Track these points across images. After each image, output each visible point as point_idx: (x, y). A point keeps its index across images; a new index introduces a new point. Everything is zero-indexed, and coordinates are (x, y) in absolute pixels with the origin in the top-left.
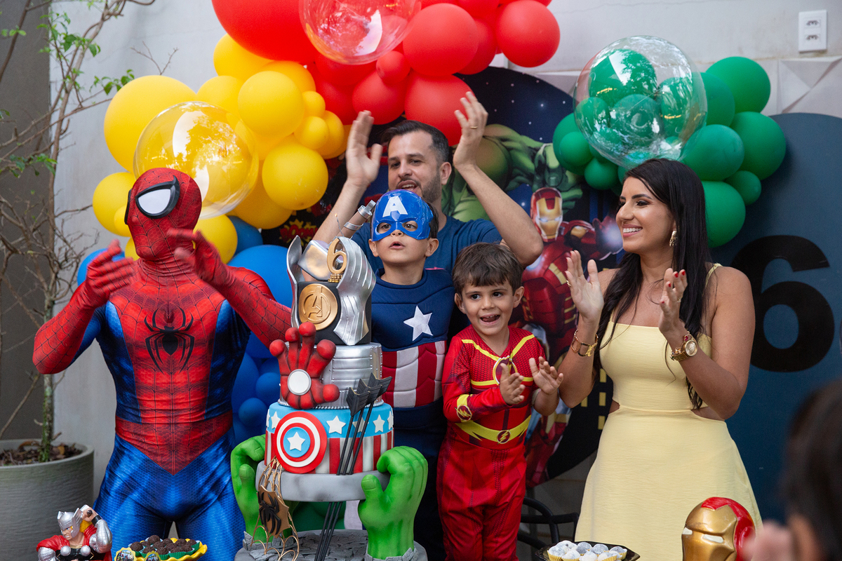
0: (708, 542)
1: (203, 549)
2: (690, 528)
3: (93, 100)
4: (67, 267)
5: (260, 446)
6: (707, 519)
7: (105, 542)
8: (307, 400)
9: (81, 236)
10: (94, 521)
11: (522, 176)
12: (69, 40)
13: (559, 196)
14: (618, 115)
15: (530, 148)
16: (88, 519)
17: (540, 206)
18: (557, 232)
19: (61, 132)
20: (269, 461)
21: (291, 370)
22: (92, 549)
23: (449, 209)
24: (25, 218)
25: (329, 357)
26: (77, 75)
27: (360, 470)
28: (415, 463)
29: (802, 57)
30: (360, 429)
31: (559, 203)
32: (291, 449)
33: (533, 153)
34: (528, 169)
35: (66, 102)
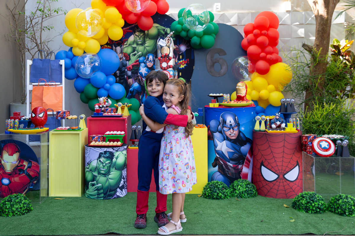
0: (242, 88)
2: (238, 86)
6: (241, 85)
15: (163, 29)
16: (105, 99)
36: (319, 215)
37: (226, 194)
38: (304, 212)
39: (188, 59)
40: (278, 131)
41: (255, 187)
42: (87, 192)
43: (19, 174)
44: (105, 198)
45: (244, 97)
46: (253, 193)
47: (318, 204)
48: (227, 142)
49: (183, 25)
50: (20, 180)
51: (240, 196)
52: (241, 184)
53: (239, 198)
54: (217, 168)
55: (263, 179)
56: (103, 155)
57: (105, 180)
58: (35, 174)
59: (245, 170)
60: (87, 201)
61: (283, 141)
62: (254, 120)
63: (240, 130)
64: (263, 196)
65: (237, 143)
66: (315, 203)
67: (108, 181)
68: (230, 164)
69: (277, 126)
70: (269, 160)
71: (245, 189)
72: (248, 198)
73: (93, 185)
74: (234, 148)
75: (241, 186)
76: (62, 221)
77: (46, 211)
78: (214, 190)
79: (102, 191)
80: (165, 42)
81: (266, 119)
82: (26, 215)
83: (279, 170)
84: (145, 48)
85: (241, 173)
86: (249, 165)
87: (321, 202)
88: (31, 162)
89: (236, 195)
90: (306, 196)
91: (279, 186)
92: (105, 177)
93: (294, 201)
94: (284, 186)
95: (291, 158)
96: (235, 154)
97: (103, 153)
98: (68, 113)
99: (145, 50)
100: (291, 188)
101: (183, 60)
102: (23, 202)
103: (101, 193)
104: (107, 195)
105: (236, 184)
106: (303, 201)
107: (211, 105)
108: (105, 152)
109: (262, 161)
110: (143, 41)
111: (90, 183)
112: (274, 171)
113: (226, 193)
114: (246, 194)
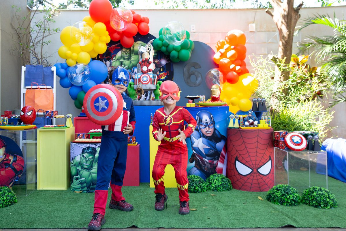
21: (144, 66)
29: (191, 33)
36: (294, 208)
37: (203, 188)
38: (279, 205)
39: (168, 72)
40: (252, 127)
41: (230, 181)
42: (72, 186)
43: (5, 168)
44: (88, 191)
45: (218, 98)
46: (228, 187)
47: (293, 197)
48: (203, 139)
49: (164, 41)
50: (6, 174)
51: (216, 189)
52: (217, 178)
53: (215, 191)
54: (194, 163)
55: (237, 173)
56: (86, 151)
57: (88, 175)
58: (20, 168)
59: (220, 165)
60: (71, 194)
61: (257, 137)
62: (228, 119)
63: (215, 128)
64: (237, 189)
65: (213, 140)
66: (290, 196)
67: (91, 175)
68: (206, 160)
69: (250, 123)
70: (244, 155)
71: (221, 183)
72: (223, 191)
73: (77, 179)
74: (209, 145)
75: (217, 180)
76: (41, 213)
77: (29, 204)
78: (192, 184)
79: (85, 185)
80: (146, 48)
81: (240, 118)
82: (9, 207)
83: (253, 164)
84: (131, 62)
85: (216, 168)
86: (224, 161)
87: (295, 194)
88: (16, 156)
89: (212, 188)
90: (281, 188)
91: (253, 180)
92: (88, 171)
93: (269, 194)
94: (258, 180)
95: (264, 153)
96: (211, 151)
97: (86, 148)
98: (56, 112)
99: (131, 63)
100: (265, 182)
101: (164, 72)
102: (6, 195)
103: (84, 187)
104: (90, 188)
105: (212, 178)
106: (278, 194)
107: (188, 105)
108: (88, 148)
109: (237, 156)
110: (129, 56)
111: (75, 177)
112: (248, 165)
113: (203, 186)
114: (222, 188)
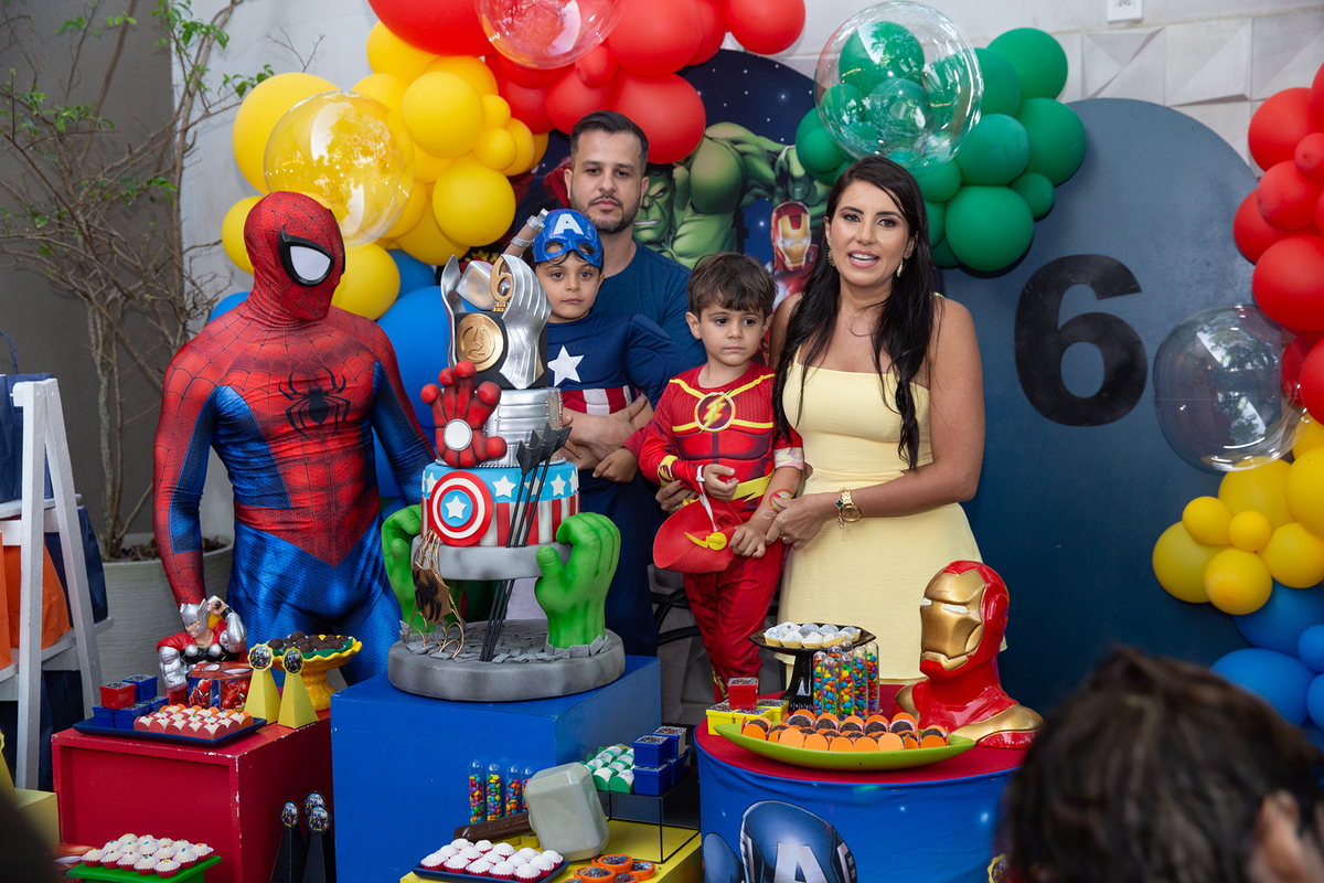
0: (951, 614)
1: (357, 646)
2: (930, 598)
3: (224, 105)
4: (196, 317)
5: (416, 516)
6: (952, 588)
7: (238, 639)
8: (468, 457)
9: (214, 277)
10: (224, 614)
11: (759, 187)
12: (190, 29)
13: (806, 212)
14: (873, 105)
15: (769, 151)
16: (216, 612)
17: (783, 226)
18: (804, 258)
19: (186, 149)
20: (425, 533)
21: (448, 420)
22: (223, 648)
23: (670, 232)
24: (142, 254)
25: (493, 404)
26: (202, 74)
27: (536, 541)
28: (603, 533)
29: (1111, 29)
30: (534, 492)
31: (806, 221)
32: (450, 516)
33: (772, 158)
34: (766, 179)
35: (191, 108)
